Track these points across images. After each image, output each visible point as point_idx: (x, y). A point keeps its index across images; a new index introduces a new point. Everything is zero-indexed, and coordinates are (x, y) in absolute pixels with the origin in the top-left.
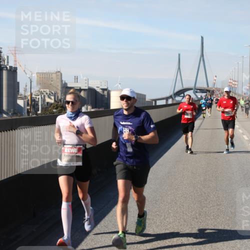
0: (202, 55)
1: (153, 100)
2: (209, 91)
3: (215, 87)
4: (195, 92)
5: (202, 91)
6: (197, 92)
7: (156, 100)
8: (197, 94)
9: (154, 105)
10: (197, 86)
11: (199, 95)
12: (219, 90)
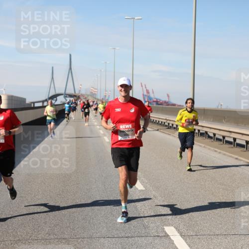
0: (70, 68)
1: (32, 103)
2: (76, 96)
3: (81, 93)
4: (65, 97)
5: (71, 96)
6: (66, 97)
7: (34, 103)
8: (67, 98)
9: (32, 106)
10: (66, 92)
11: (68, 99)
12: (83, 95)
